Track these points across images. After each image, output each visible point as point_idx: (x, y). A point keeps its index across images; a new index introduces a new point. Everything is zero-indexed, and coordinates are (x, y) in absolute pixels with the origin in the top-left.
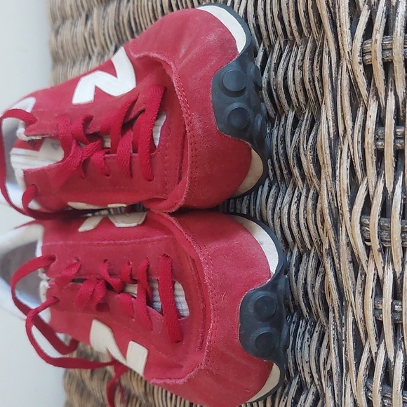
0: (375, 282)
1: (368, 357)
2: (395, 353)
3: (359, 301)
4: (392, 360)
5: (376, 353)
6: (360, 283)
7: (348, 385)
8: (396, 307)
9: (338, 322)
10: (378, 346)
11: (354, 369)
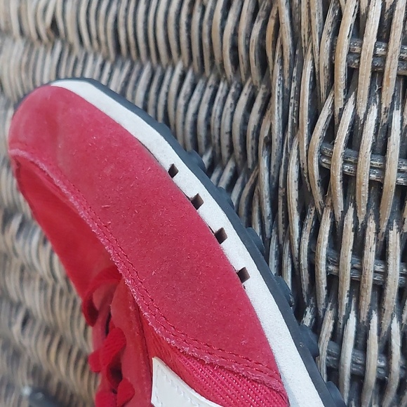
0: (355, 17)
1: (329, 116)
2: (368, 108)
3: (326, 44)
4: (362, 117)
5: (342, 110)
6: (332, 20)
7: (295, 151)
8: (378, 50)
9: (287, 75)
10: (346, 100)
11: (306, 131)
